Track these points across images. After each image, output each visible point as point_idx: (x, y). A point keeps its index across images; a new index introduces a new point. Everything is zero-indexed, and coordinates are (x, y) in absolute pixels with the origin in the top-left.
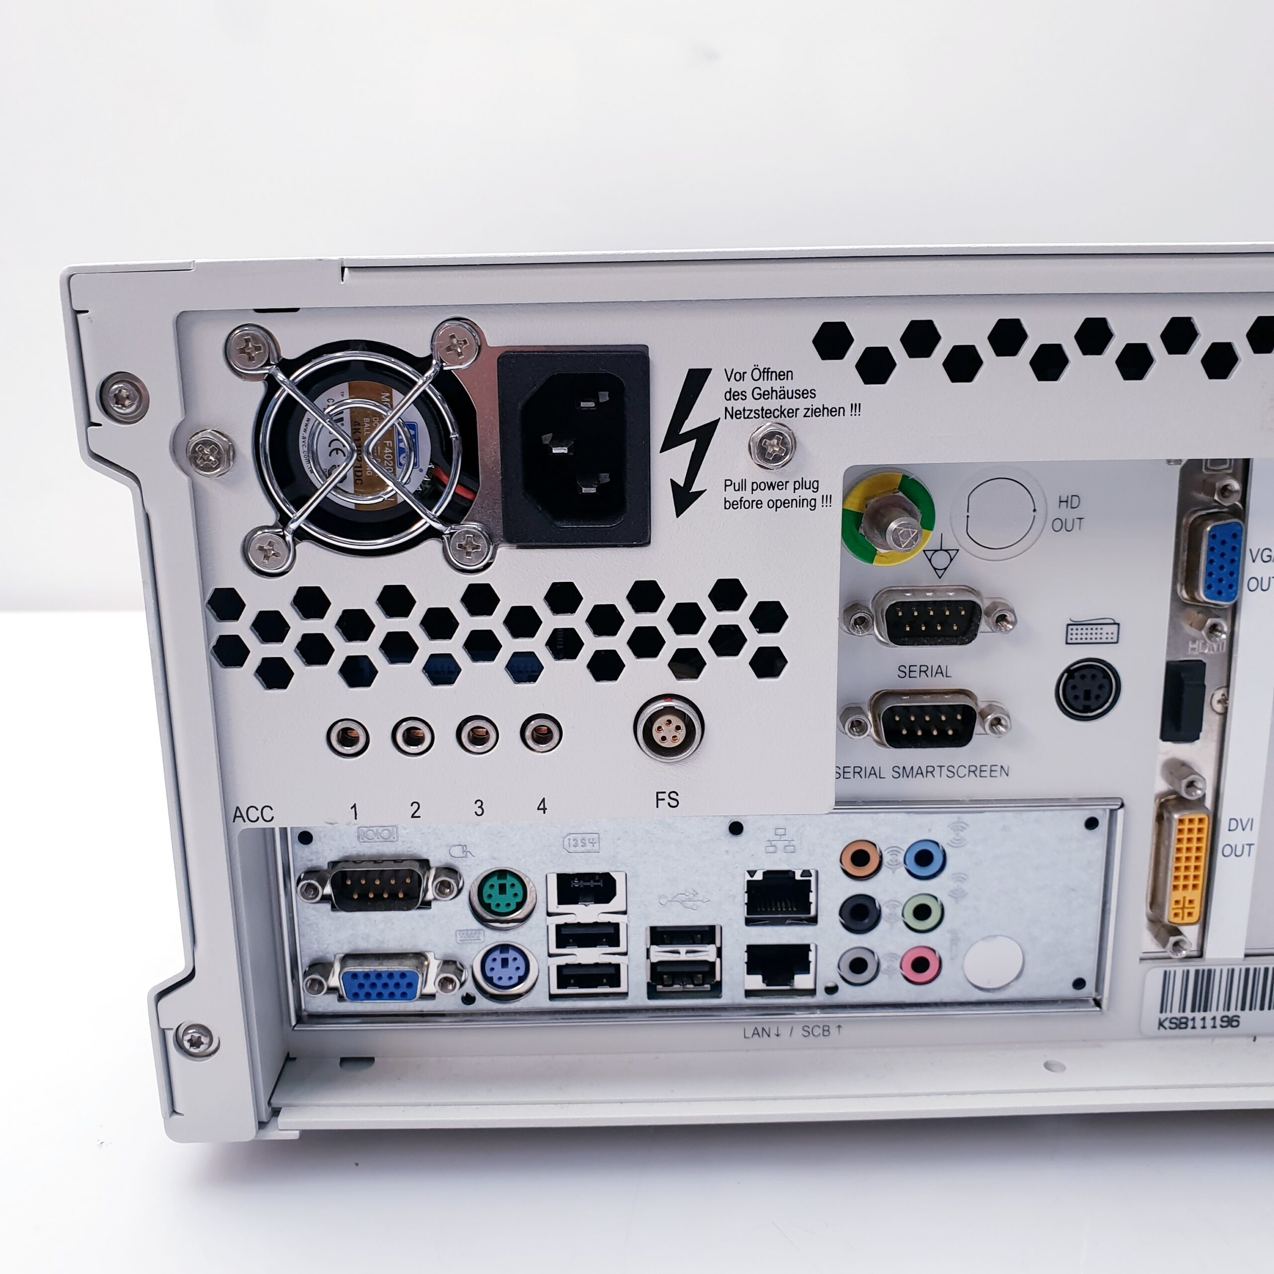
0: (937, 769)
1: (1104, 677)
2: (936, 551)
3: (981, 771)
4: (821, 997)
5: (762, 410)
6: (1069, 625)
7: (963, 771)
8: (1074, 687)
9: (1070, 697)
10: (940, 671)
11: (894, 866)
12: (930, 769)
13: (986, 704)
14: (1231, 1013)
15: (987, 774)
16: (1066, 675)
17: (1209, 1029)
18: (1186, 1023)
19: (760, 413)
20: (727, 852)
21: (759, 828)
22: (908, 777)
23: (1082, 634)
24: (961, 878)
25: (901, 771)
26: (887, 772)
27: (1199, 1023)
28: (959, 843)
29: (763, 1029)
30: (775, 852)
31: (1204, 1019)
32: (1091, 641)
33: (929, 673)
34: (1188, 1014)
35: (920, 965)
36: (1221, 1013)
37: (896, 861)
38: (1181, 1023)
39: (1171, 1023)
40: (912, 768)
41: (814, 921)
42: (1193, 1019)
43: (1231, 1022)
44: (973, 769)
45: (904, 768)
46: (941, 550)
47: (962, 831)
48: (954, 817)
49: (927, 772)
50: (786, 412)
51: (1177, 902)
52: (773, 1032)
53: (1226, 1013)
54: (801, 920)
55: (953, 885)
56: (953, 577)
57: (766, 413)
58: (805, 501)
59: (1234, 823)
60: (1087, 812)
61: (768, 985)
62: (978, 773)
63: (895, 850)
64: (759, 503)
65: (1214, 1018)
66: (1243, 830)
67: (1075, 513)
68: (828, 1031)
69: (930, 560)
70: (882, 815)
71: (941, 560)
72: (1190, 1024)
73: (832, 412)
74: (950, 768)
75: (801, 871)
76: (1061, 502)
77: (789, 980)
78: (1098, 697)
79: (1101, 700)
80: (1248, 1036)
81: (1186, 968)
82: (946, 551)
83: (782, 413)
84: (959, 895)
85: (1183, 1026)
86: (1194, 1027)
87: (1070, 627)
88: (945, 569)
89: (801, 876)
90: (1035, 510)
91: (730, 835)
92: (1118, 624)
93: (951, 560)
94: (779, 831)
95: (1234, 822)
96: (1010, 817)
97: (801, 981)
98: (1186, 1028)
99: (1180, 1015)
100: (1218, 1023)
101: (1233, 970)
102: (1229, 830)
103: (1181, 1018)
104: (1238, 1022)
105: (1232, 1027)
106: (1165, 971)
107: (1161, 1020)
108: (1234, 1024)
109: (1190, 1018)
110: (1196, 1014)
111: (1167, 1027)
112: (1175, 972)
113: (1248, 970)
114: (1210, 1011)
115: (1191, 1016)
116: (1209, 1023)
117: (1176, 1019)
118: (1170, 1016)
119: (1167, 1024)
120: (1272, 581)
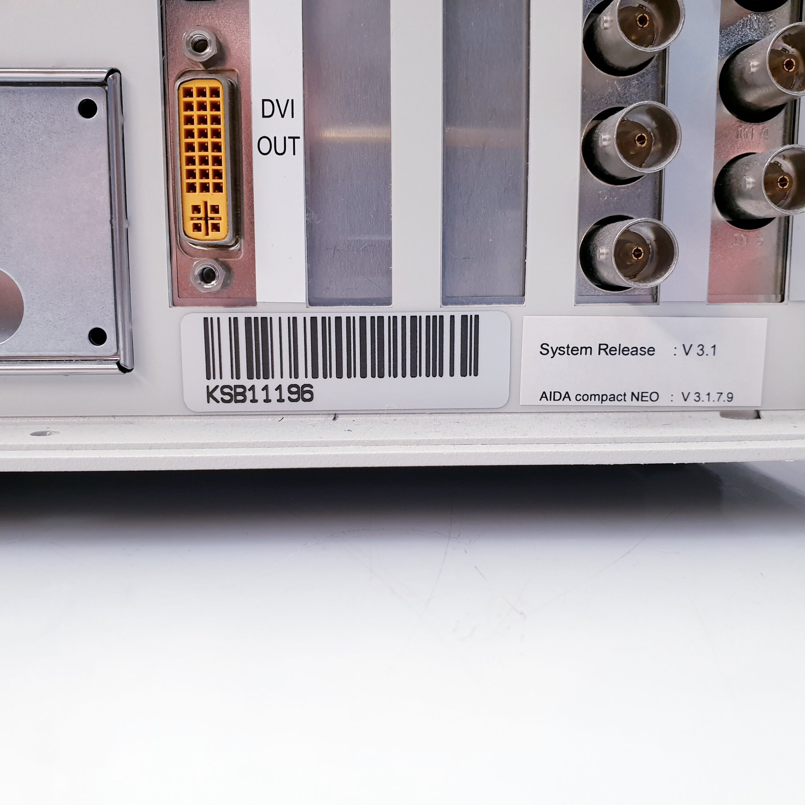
14: (301, 381)
17: (274, 405)
18: (243, 394)
27: (260, 395)
31: (266, 388)
34: (244, 381)
36: (286, 381)
38: (237, 394)
39: (223, 393)
42: (252, 388)
43: (302, 394)
53: (294, 381)
65: (279, 388)
72: (249, 395)
80: (327, 413)
81: (232, 316)
85: (240, 398)
86: (254, 401)
98: (243, 401)
99: (233, 382)
100: (286, 394)
101: (295, 319)
102: (264, 116)
103: (236, 387)
104: (311, 393)
105: (305, 400)
106: (206, 319)
107: (210, 390)
108: (307, 396)
109: (248, 387)
110: (255, 381)
111: (220, 400)
112: (218, 318)
113: (314, 320)
114: (273, 377)
115: (248, 384)
116: (274, 395)
117: (229, 387)
118: (221, 383)
119: (218, 394)
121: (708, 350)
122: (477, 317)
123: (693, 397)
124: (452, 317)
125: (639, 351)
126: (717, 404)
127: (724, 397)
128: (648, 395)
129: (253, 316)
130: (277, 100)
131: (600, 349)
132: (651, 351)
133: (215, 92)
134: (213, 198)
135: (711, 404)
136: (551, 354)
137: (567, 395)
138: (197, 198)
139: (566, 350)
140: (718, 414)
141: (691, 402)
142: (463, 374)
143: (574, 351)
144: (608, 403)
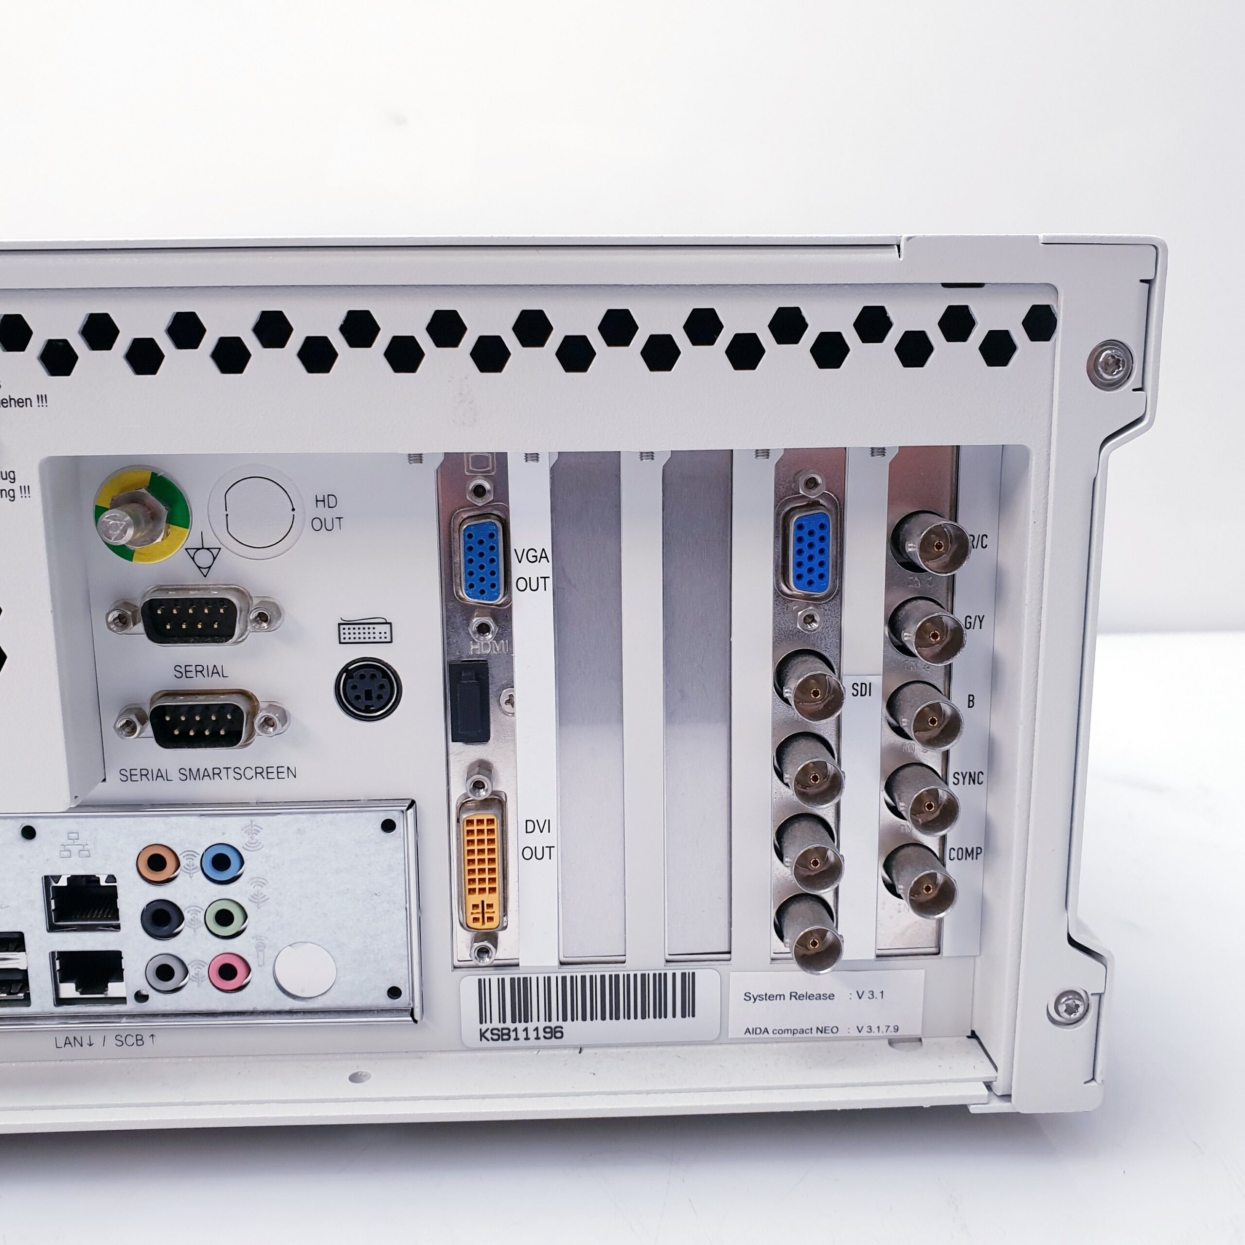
0: (224, 771)
1: (383, 677)
2: (198, 549)
3: (268, 773)
4: (132, 1005)
6: (339, 624)
7: (250, 773)
8: (354, 687)
9: (351, 697)
10: (215, 671)
11: (190, 871)
12: (216, 771)
13: (267, 704)
14: (554, 1024)
15: (274, 775)
16: (344, 675)
17: (532, 1042)
18: (508, 1034)
20: (22, 856)
21: (52, 833)
22: (195, 779)
23: (359, 633)
24: (261, 882)
25: (187, 773)
26: (174, 775)
27: (522, 1035)
28: (255, 846)
29: (75, 1038)
30: (70, 857)
31: (526, 1029)
32: (360, 641)
33: (205, 672)
34: (509, 1024)
35: (227, 972)
36: (542, 1024)
37: (193, 865)
38: (503, 1034)
39: (492, 1034)
40: (198, 770)
41: (118, 927)
42: (516, 1030)
43: (554, 1033)
44: (259, 770)
45: (190, 769)
46: (203, 548)
47: (256, 834)
48: (246, 820)
49: (214, 774)
51: (475, 906)
52: (86, 1041)
53: (548, 1024)
54: (108, 926)
55: (252, 890)
56: (217, 575)
58: (3, 492)
59: (529, 827)
60: (382, 814)
61: (81, 994)
62: (264, 774)
63: (191, 854)
65: (537, 1029)
66: (542, 831)
67: (335, 512)
68: (141, 1040)
69: (193, 559)
70: (174, 818)
71: (203, 558)
72: (513, 1035)
73: (20, 403)
74: (237, 770)
75: (106, 877)
76: (317, 501)
77: (104, 989)
78: (380, 697)
79: (383, 701)
80: (575, 1047)
81: (501, 977)
82: (208, 549)
84: (258, 899)
85: (505, 1037)
86: (517, 1039)
87: (342, 627)
88: (210, 567)
89: (106, 882)
90: (293, 510)
91: (23, 839)
92: (390, 623)
93: (214, 559)
94: (74, 836)
95: (530, 824)
96: (303, 820)
97: (114, 989)
98: (508, 1039)
99: (501, 1026)
100: (541, 1034)
101: (549, 978)
102: (527, 832)
103: (503, 1029)
104: (562, 1033)
105: (556, 1038)
106: (480, 980)
107: (483, 1031)
108: (559, 1035)
109: (512, 1029)
110: (517, 1025)
111: (490, 1039)
112: (490, 979)
113: (564, 979)
114: (531, 1021)
115: (512, 1026)
116: (532, 1034)
117: (498, 1030)
118: (491, 1026)
119: (488, 1035)
120: (541, 581)
121: (877, 994)
122: (693, 974)
123: (866, 1029)
124: (674, 975)
125: (822, 997)
126: (885, 1034)
127: (891, 1029)
128: (830, 1029)
129: (516, 976)
130: (537, 821)
131: (791, 996)
132: (831, 996)
133: (491, 821)
134: (488, 898)
135: (880, 1034)
136: (753, 1000)
137: (766, 1030)
138: (476, 899)
139: (764, 997)
140: (887, 1042)
141: (864, 1033)
142: (683, 1016)
143: (771, 997)
144: (798, 1035)
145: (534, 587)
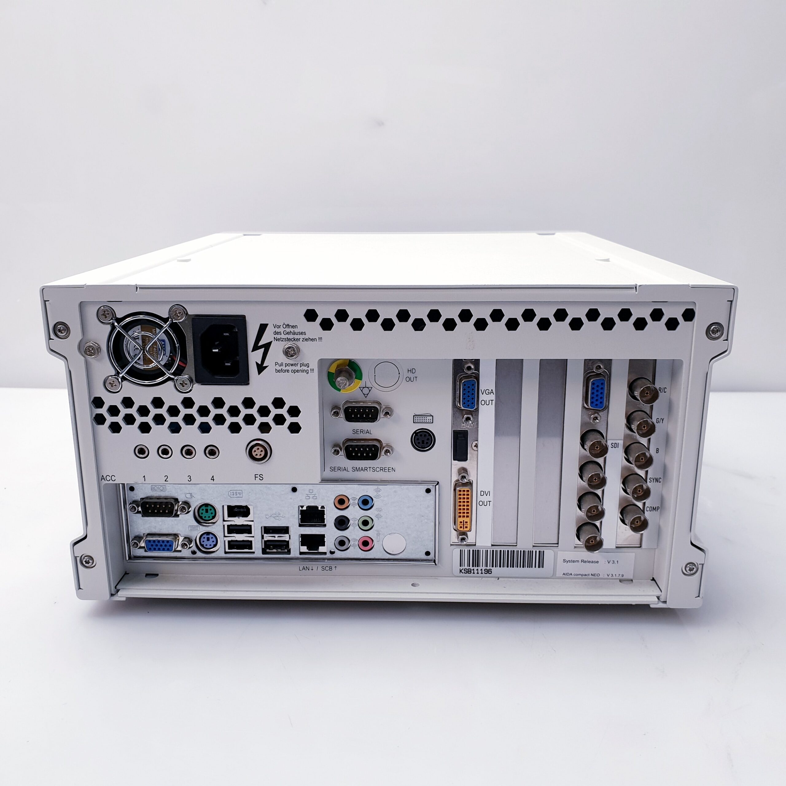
0: (369, 469)
1: (429, 436)
2: (364, 388)
3: (385, 469)
4: (328, 555)
5: (287, 338)
6: (414, 416)
7: (378, 469)
8: (418, 439)
9: (417, 442)
10: (368, 432)
11: (354, 505)
12: (366, 468)
13: (386, 444)
14: (488, 568)
15: (387, 471)
16: (414, 434)
17: (480, 575)
18: (471, 571)
19: (287, 339)
20: (291, 498)
21: (303, 490)
22: (358, 471)
23: (421, 419)
24: (379, 510)
25: (355, 469)
26: (350, 469)
27: (476, 572)
28: (378, 497)
29: (307, 567)
30: (309, 499)
31: (477, 570)
32: (421, 422)
33: (364, 432)
34: (471, 567)
35: (365, 543)
36: (484, 568)
37: (355, 503)
38: (469, 571)
39: (465, 571)
40: (359, 468)
41: (325, 526)
42: (473, 570)
43: (488, 571)
44: (382, 468)
45: (356, 468)
46: (366, 387)
47: (379, 492)
48: (376, 487)
49: (365, 469)
50: (296, 340)
51: (461, 522)
52: (310, 568)
53: (486, 568)
54: (321, 525)
55: (376, 513)
56: (371, 397)
57: (289, 340)
58: (305, 371)
59: (482, 493)
60: (426, 486)
61: (309, 550)
62: (383, 470)
63: (354, 499)
64: (288, 371)
65: (481, 570)
66: (487, 495)
67: (414, 375)
68: (331, 568)
69: (362, 391)
70: (349, 485)
71: (366, 391)
72: (472, 571)
73: (312, 340)
74: (373, 468)
75: (321, 506)
76: (408, 371)
77: (318, 549)
78: (427, 443)
79: (429, 444)
80: (496, 577)
81: (469, 549)
82: (368, 388)
83: (294, 340)
84: (378, 516)
86: (474, 573)
87: (415, 417)
88: (368, 394)
89: (321, 508)
90: (399, 374)
91: (292, 492)
92: (433, 416)
93: (370, 391)
94: (311, 491)
96: (397, 487)
97: (321, 549)
98: (471, 573)
99: (468, 568)
100: (483, 572)
101: (487, 550)
102: (481, 495)
103: (469, 569)
104: (491, 571)
105: (489, 573)
106: (461, 550)
107: (461, 570)
108: (490, 572)
109: (472, 569)
110: (474, 568)
111: (463, 572)
112: (464, 550)
113: (493, 551)
114: (480, 566)
115: (472, 568)
116: (480, 572)
117: (467, 569)
118: (464, 568)
119: (463, 571)
120: (491, 402)
121: (616, 562)
122: (544, 551)
123: (611, 575)
124: (536, 551)
125: (594, 562)
126: (618, 577)
127: (621, 576)
128: (596, 574)
129: (474, 549)
130: (485, 491)
131: (582, 561)
132: (597, 562)
133: (467, 491)
134: (466, 519)
135: (616, 577)
136: (566, 562)
137: (571, 574)
138: (461, 519)
139: (571, 561)
140: (618, 581)
141: (610, 577)
142: (539, 567)
143: (574, 561)
144: (584, 577)
145: (488, 404)
